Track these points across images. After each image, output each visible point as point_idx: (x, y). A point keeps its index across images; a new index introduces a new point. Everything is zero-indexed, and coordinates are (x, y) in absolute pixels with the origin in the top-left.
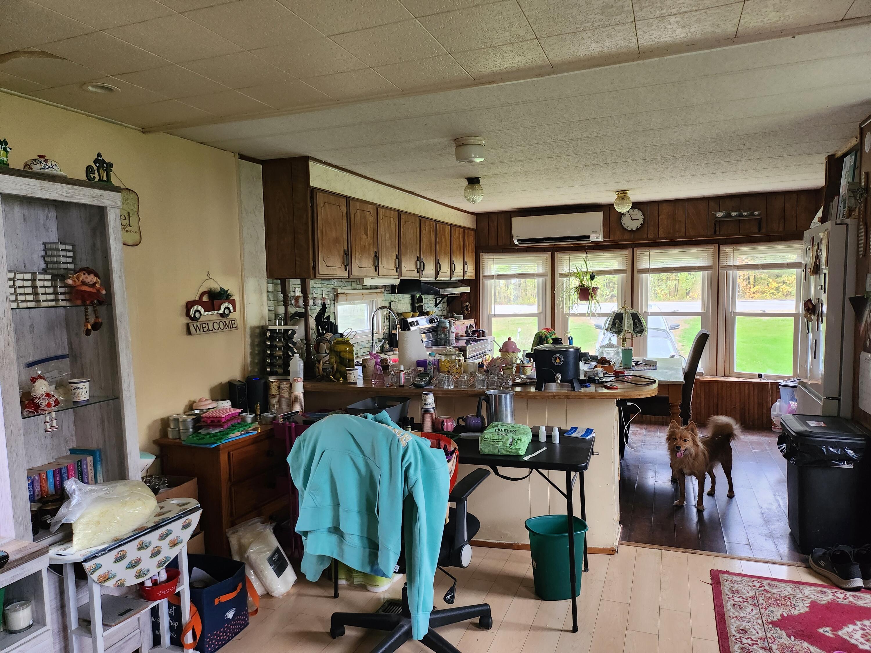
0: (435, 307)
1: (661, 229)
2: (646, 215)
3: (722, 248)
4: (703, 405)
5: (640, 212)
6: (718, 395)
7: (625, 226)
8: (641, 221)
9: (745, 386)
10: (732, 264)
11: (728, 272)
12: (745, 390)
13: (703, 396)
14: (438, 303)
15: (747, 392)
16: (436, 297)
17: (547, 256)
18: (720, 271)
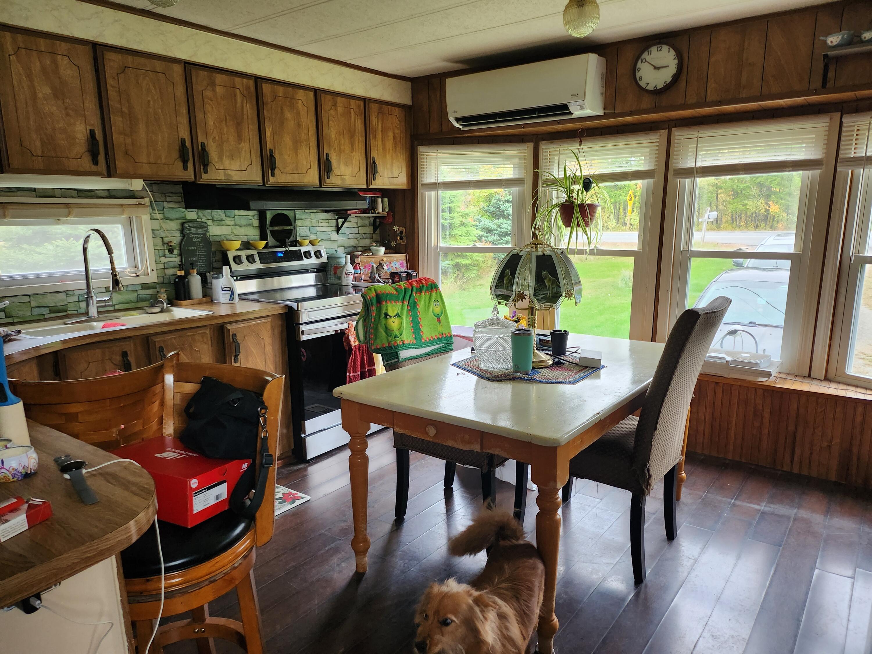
0: (335, 232)
1: (712, 85)
2: (685, 56)
3: (847, 120)
4: (765, 431)
5: (673, 52)
6: (798, 416)
7: (642, 84)
8: (672, 70)
9: (855, 408)
10: (864, 155)
11: (856, 171)
12: (854, 415)
13: (767, 415)
14: (339, 226)
15: (859, 419)
16: (336, 217)
17: (527, 148)
18: (839, 169)
